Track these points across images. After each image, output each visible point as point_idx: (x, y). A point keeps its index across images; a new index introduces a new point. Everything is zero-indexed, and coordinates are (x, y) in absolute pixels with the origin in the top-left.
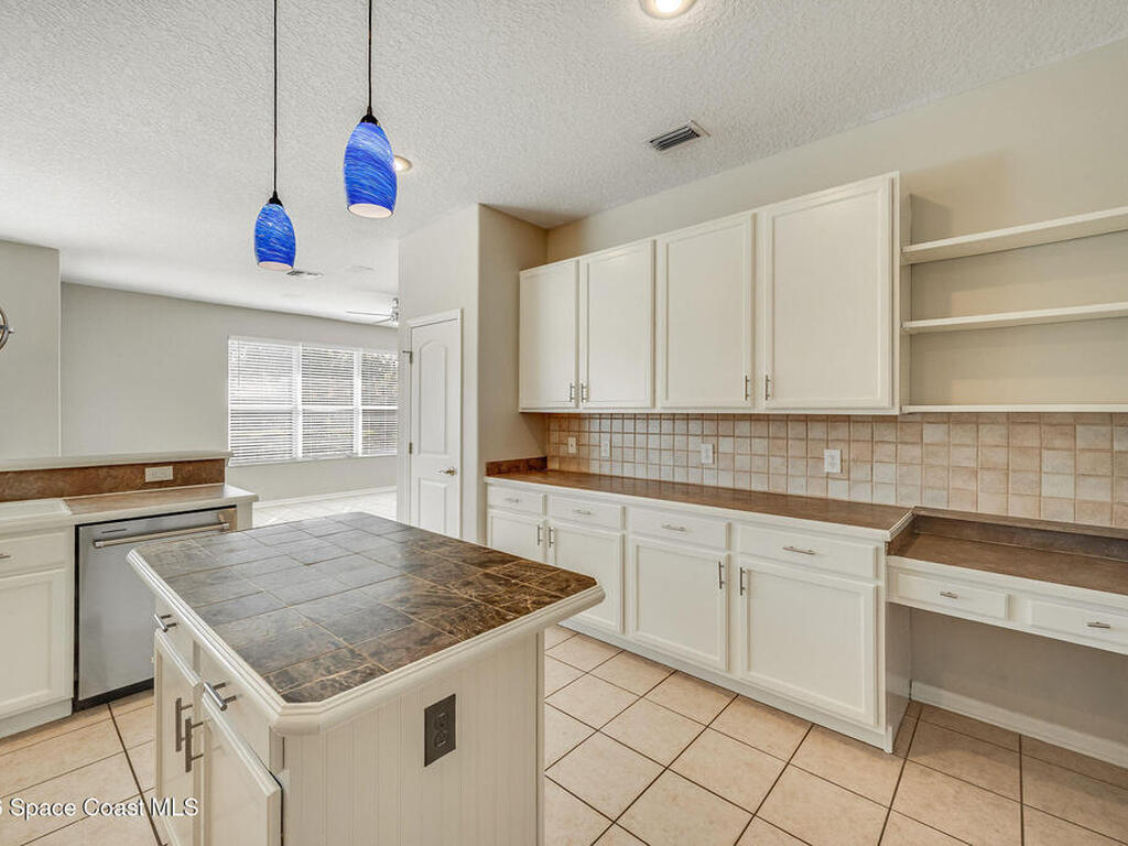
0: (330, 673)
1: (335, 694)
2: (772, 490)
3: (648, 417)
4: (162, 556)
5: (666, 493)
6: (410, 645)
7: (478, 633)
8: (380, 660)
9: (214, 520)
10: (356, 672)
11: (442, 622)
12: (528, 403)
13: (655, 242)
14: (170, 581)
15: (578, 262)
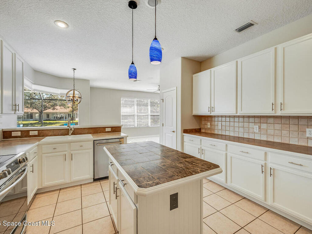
0: (148, 182)
1: (149, 187)
2: (282, 142)
3: (234, 117)
4: (110, 149)
5: (241, 141)
6: (167, 178)
7: (185, 177)
8: (160, 180)
9: (119, 141)
10: (154, 182)
11: (175, 173)
12: (195, 113)
13: (237, 61)
14: (112, 154)
15: (211, 70)
